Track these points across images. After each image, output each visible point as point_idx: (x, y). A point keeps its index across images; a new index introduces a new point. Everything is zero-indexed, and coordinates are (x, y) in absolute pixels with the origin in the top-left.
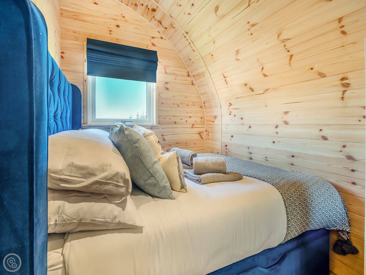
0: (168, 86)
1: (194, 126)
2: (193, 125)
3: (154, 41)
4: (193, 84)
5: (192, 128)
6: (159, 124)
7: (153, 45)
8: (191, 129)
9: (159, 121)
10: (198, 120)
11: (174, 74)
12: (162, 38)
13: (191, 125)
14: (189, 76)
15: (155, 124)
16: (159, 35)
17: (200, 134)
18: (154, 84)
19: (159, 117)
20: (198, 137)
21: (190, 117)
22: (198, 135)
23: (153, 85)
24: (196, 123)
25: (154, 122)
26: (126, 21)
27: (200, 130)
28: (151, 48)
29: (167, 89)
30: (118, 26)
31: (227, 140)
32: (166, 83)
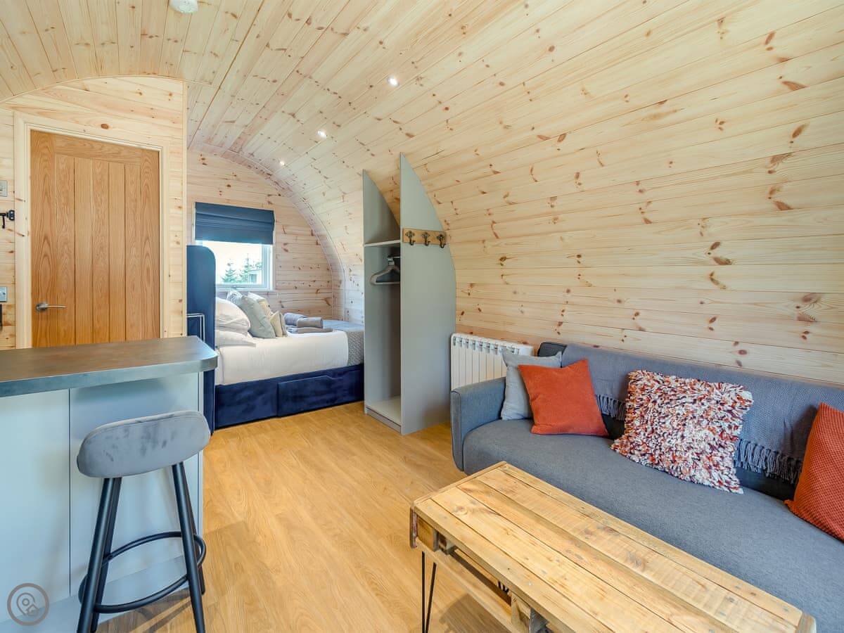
0: (286, 247)
1: (319, 292)
2: (318, 290)
3: (270, 199)
4: (317, 244)
5: (317, 293)
6: (276, 289)
7: (269, 203)
8: (315, 296)
9: (276, 286)
10: (325, 284)
11: (294, 234)
12: (280, 195)
13: (315, 291)
14: (312, 235)
15: (271, 289)
16: (276, 192)
17: (326, 300)
19: (275, 281)
20: (324, 303)
21: (314, 281)
23: (270, 247)
24: (322, 287)
25: (270, 287)
26: (239, 180)
27: (326, 295)
28: (267, 207)
29: (286, 251)
30: (229, 186)
31: (348, 306)
32: (285, 244)
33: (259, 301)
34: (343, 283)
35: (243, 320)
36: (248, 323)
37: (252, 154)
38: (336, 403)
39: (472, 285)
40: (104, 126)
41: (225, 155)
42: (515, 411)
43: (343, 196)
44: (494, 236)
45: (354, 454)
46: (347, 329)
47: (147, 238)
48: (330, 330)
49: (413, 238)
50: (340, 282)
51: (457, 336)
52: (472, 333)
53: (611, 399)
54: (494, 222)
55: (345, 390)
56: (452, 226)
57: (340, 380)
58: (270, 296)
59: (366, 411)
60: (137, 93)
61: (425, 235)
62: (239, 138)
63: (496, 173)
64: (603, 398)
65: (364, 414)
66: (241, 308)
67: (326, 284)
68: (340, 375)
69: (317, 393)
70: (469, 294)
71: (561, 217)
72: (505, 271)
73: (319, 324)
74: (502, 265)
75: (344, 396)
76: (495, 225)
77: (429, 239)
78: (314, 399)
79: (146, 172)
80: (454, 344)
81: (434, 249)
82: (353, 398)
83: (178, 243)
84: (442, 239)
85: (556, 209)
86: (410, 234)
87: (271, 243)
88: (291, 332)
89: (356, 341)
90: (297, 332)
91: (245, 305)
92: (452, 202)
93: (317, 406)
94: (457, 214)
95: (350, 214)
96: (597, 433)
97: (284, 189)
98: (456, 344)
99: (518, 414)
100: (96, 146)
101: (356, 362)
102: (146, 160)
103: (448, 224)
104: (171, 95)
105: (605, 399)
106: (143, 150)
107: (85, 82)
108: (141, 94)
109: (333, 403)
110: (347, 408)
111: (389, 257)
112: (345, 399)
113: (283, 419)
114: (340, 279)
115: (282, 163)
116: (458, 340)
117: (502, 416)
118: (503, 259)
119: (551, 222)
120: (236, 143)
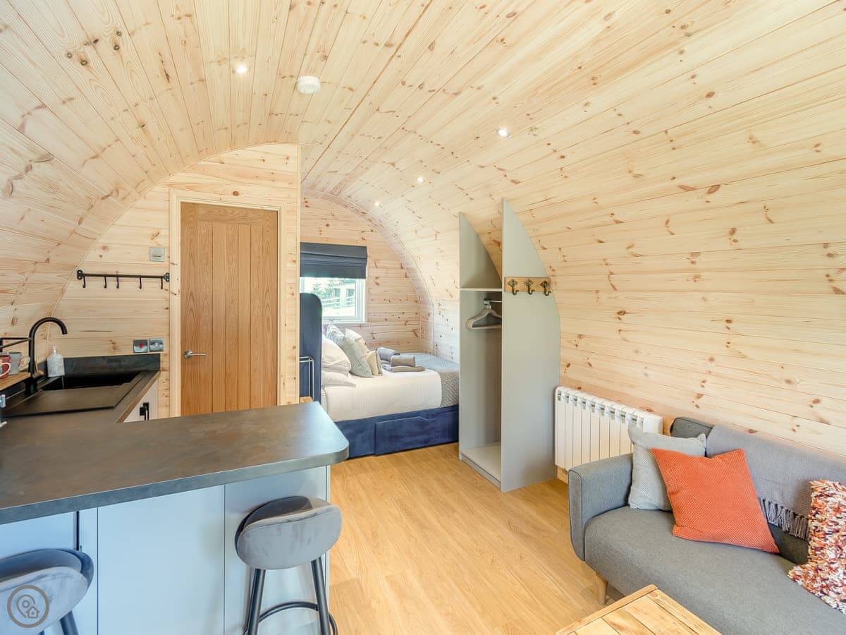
0: (378, 281)
1: (408, 323)
3: (363, 235)
4: (406, 277)
5: (405, 324)
6: (368, 321)
7: (363, 239)
8: (404, 326)
9: (368, 319)
10: (413, 316)
11: (385, 268)
12: (372, 231)
13: (404, 322)
14: (402, 268)
16: (369, 229)
17: (414, 331)
18: (364, 281)
19: (368, 314)
20: (412, 335)
21: (403, 313)
22: (412, 333)
23: (362, 281)
24: (410, 319)
25: (363, 321)
26: (336, 219)
27: (415, 327)
28: (361, 244)
29: (378, 284)
30: (328, 225)
31: (437, 340)
32: (377, 278)
33: (356, 340)
34: (432, 315)
35: (344, 361)
36: (348, 364)
37: (350, 197)
38: (429, 444)
39: (580, 336)
40: (236, 194)
41: (325, 198)
42: (647, 501)
43: (436, 235)
44: (611, 287)
45: (454, 511)
46: (440, 368)
47: (268, 290)
48: (422, 370)
49: (516, 287)
50: (429, 315)
51: (563, 390)
52: (579, 388)
53: (782, 508)
54: (612, 273)
55: (438, 432)
56: (557, 273)
57: (433, 421)
58: (363, 328)
59: (461, 457)
60: (261, 160)
61: (529, 283)
62: (340, 184)
63: (617, 222)
64: (769, 503)
65: (459, 460)
66: (342, 347)
67: (415, 315)
68: (433, 416)
69: (412, 434)
70: (577, 346)
71: (704, 275)
72: (622, 326)
73: (411, 363)
74: (619, 319)
75: (438, 437)
76: (612, 276)
77: (532, 287)
78: (408, 440)
79: (267, 231)
80: (559, 399)
81: (538, 296)
82: (447, 440)
83: (293, 294)
84: (545, 285)
85: (698, 266)
86: (513, 283)
87: (365, 278)
88: (385, 369)
89: (450, 383)
90: (391, 370)
91: (345, 346)
92: (560, 249)
93: (411, 447)
94: (565, 261)
95: (442, 251)
96: (762, 547)
97: (377, 226)
98: (562, 399)
99: (650, 504)
100: (229, 211)
101: (449, 403)
102: (267, 220)
103: (553, 270)
104: (288, 158)
105: (773, 506)
106: (265, 211)
107: (221, 156)
108: (264, 160)
109: (426, 444)
110: (440, 450)
111: (486, 299)
112: (439, 441)
113: (379, 457)
114: (430, 312)
115: (377, 204)
116: (563, 395)
117: (630, 502)
118: (622, 313)
119: (690, 279)
120: (336, 188)
